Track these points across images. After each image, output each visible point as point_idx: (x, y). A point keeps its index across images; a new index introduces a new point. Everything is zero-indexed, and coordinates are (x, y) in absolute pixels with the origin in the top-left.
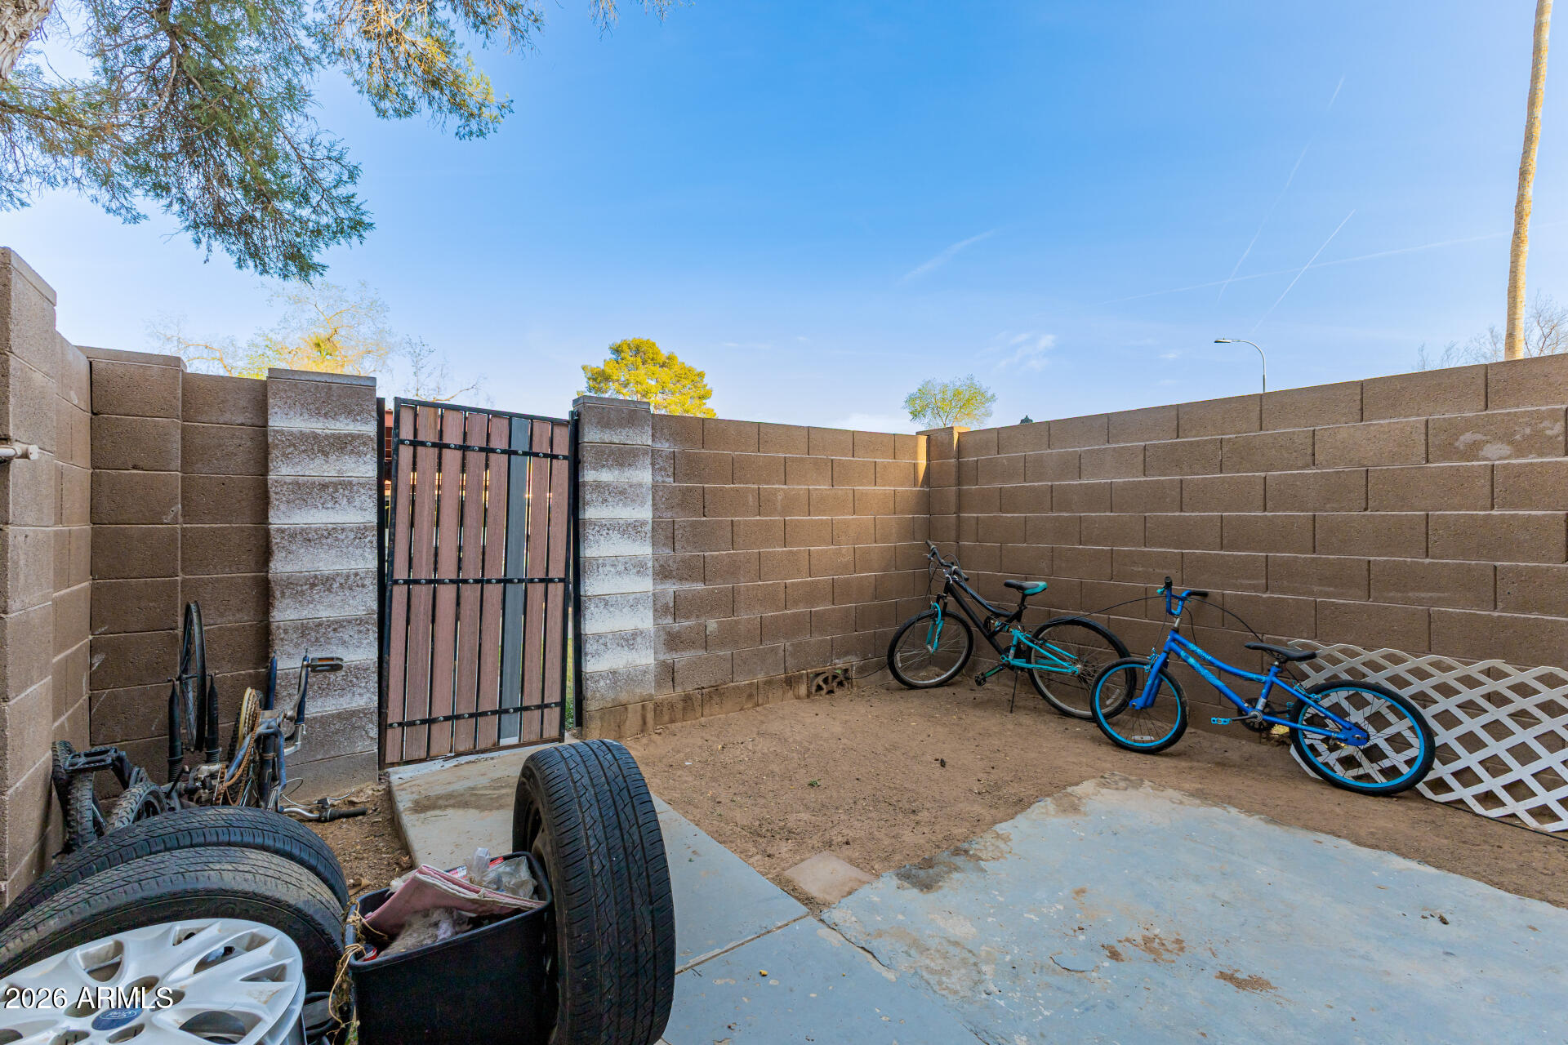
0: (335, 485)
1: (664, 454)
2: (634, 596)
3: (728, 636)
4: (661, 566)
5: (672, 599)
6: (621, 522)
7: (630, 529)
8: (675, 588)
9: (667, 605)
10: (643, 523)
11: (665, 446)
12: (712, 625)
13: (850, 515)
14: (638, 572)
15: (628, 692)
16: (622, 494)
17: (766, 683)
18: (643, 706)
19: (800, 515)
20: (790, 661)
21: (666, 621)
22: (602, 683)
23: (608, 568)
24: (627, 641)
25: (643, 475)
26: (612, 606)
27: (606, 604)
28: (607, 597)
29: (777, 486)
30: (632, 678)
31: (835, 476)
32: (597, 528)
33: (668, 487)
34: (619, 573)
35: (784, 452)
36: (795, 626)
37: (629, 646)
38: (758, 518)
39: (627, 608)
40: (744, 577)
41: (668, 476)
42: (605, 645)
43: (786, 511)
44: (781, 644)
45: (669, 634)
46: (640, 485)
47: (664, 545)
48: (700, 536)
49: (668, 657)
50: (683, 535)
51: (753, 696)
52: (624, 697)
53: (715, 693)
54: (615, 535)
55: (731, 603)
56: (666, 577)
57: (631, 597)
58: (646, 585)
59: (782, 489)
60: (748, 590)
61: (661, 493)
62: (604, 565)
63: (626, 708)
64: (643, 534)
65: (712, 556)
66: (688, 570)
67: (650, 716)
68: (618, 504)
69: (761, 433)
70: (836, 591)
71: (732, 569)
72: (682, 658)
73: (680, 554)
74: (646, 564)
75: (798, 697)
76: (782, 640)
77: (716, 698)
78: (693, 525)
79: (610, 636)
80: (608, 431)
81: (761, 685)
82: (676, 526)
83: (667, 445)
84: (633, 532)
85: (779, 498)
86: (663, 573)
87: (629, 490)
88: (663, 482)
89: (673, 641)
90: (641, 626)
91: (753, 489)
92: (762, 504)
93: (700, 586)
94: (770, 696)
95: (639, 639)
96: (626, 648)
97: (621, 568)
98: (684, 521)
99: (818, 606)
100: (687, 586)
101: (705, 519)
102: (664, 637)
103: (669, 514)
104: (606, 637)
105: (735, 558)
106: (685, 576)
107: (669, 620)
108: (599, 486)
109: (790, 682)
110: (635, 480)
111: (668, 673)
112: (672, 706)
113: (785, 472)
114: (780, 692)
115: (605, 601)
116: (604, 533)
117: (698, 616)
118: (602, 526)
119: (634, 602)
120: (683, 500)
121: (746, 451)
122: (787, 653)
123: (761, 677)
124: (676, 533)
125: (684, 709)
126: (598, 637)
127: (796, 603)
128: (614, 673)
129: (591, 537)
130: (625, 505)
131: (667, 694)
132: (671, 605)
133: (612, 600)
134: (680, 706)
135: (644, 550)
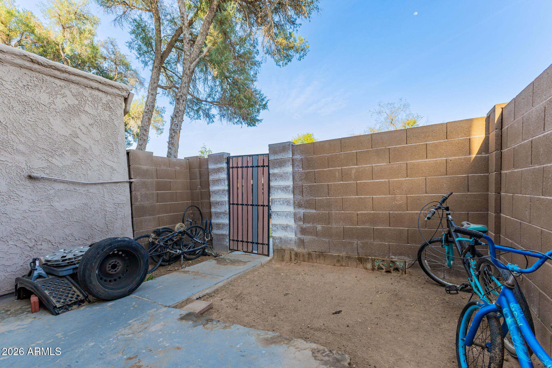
0: (218, 180)
1: (298, 160)
2: (286, 213)
3: (327, 233)
4: (298, 202)
5: (303, 215)
6: (281, 186)
7: (285, 189)
8: (303, 211)
9: (300, 217)
10: (289, 187)
11: (298, 157)
12: (319, 227)
13: (403, 177)
14: (287, 204)
15: (285, 246)
16: (281, 176)
17: (347, 257)
18: (290, 252)
19: (366, 180)
20: (360, 250)
21: (300, 223)
22: (277, 241)
23: (278, 202)
24: (284, 228)
25: (289, 169)
26: (279, 215)
27: (277, 215)
28: (278, 212)
29: (352, 167)
30: (286, 241)
31: (391, 157)
32: (274, 189)
33: (300, 173)
34: (281, 204)
35: (355, 150)
36: (362, 234)
37: (285, 230)
38: (341, 182)
39: (284, 217)
40: (334, 209)
41: (300, 168)
42: (277, 228)
43: (357, 178)
44: (355, 241)
45: (301, 228)
46: (287, 173)
47: (299, 194)
48: (313, 191)
49: (302, 237)
50: (306, 191)
51: (339, 261)
52: (284, 247)
53: (322, 255)
54: (279, 191)
55: (327, 219)
56: (300, 207)
57: (285, 213)
58: (291, 209)
59: (355, 168)
60: (336, 214)
61: (297, 175)
62: (276, 201)
63: (285, 251)
64: (289, 191)
65: (319, 199)
66: (308, 205)
67: (293, 256)
68: (280, 180)
69: (342, 143)
70: (392, 220)
71: (328, 205)
72: (307, 238)
73: (306, 198)
74: (290, 201)
75: (366, 269)
76: (356, 240)
77: (322, 258)
78: (310, 186)
79: (279, 226)
80: (276, 155)
81: (344, 258)
82: (303, 187)
83: (299, 156)
84: (285, 190)
85: (353, 172)
86: (298, 205)
87: (283, 175)
88: (298, 170)
89: (303, 231)
90: (289, 224)
91: (339, 170)
92: (344, 175)
93: (314, 211)
94: (349, 263)
95: (288, 228)
96: (284, 230)
97: (282, 202)
98: (307, 185)
99: (378, 225)
100: (308, 211)
101: (315, 184)
102: (299, 229)
103: (301, 183)
104: (278, 226)
105: (330, 200)
106: (308, 207)
107: (301, 223)
108: (274, 174)
109: (361, 260)
110: (285, 171)
111: (301, 243)
112: (303, 256)
113: (357, 159)
114: (355, 264)
115: (277, 213)
116: (276, 190)
117: (313, 223)
118: (275, 188)
119: (287, 215)
120: (307, 177)
121: (334, 152)
122: (359, 247)
123: (343, 254)
124: (303, 190)
125: (308, 258)
126: (275, 225)
127: (364, 223)
128: (281, 238)
129: (272, 192)
130: (282, 180)
131: (301, 250)
132: (302, 217)
133: (279, 213)
134: (307, 256)
135: (290, 196)
